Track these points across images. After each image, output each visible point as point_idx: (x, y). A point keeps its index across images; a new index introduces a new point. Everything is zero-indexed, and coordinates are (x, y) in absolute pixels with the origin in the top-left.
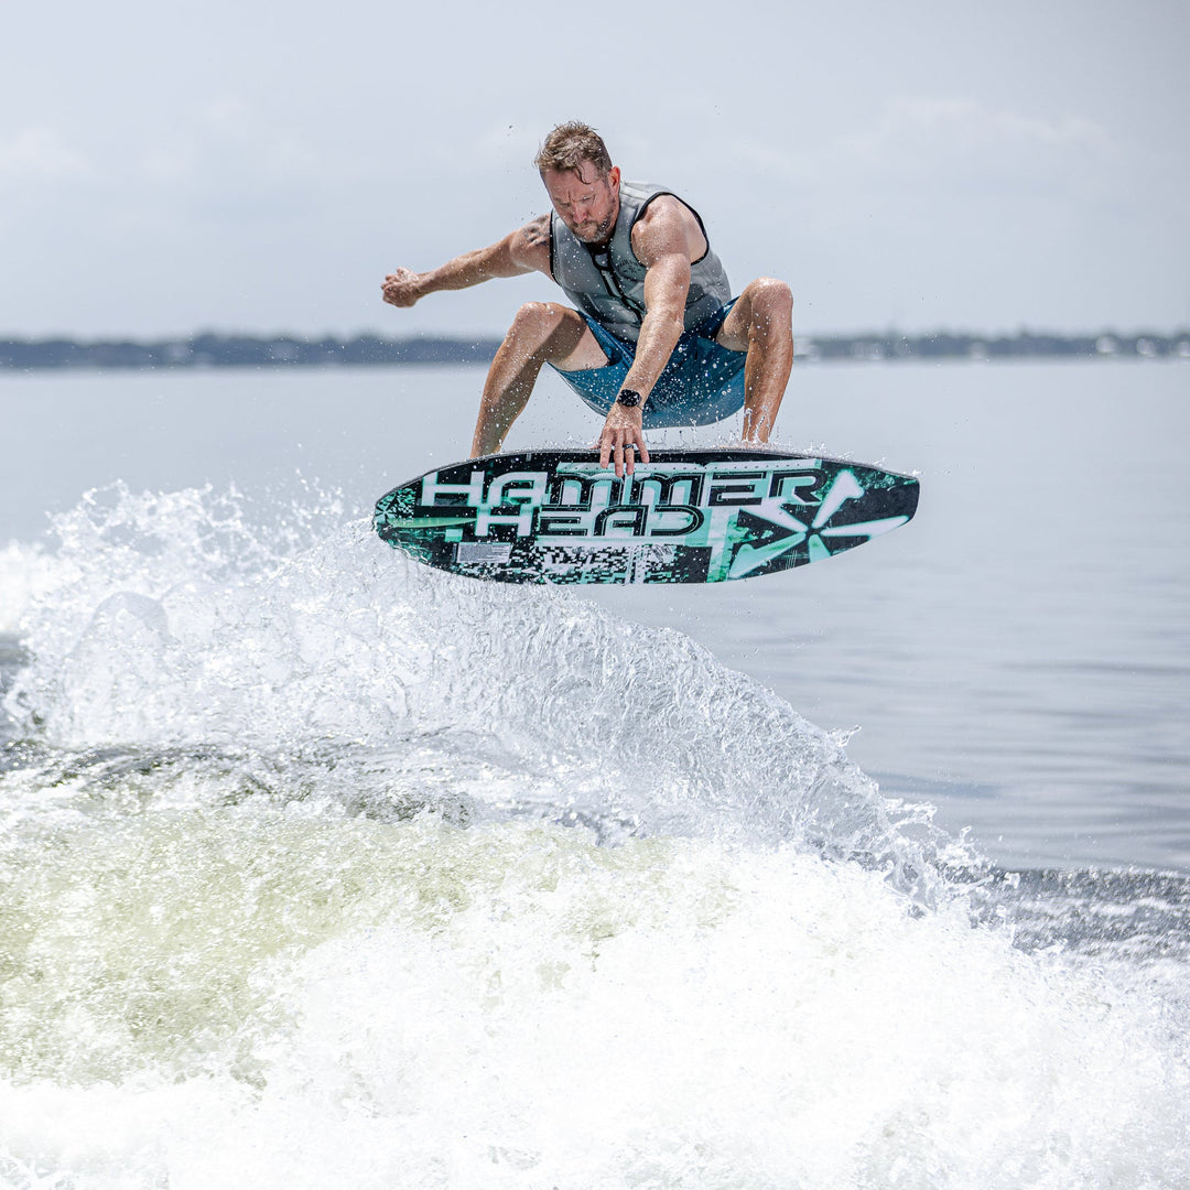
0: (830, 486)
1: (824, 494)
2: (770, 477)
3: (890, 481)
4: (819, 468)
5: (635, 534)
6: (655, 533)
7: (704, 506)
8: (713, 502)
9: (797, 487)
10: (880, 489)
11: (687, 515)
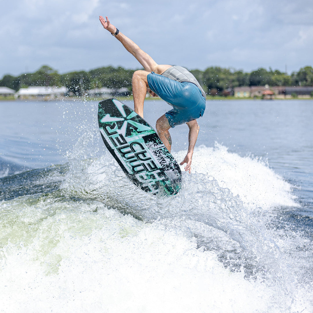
0: (108, 123)
1: (111, 123)
2: (110, 136)
3: (101, 110)
4: (102, 128)
5: (146, 152)
6: (143, 149)
7: (129, 144)
8: (126, 143)
9: (111, 129)
10: (104, 111)
11: (133, 146)
